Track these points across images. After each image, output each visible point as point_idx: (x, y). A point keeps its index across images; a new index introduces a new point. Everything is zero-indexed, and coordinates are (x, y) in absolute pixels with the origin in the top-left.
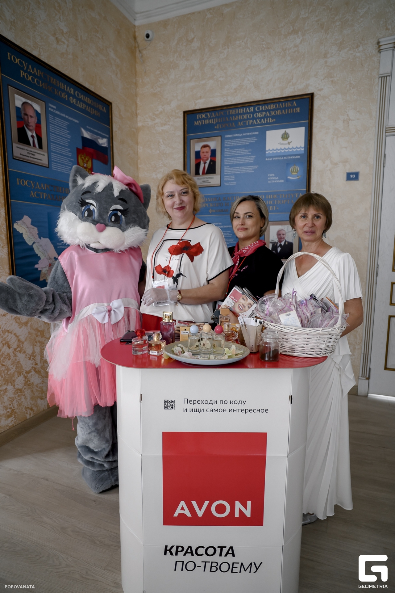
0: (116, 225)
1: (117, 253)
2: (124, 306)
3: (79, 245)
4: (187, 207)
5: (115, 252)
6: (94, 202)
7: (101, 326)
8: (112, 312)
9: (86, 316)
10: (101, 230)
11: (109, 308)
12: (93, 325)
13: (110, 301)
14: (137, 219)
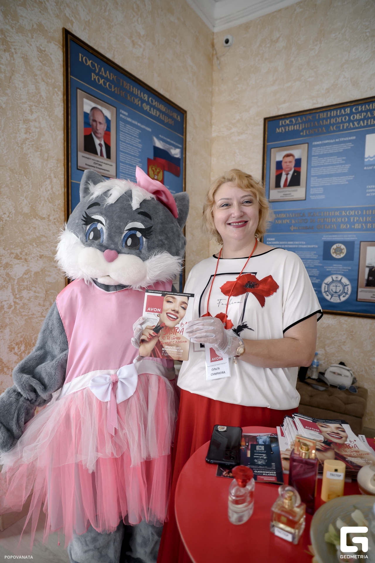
2: (138, 374)
4: (251, 223)
5: (134, 289)
6: (103, 219)
7: (102, 405)
8: (119, 384)
10: (111, 260)
11: (115, 378)
12: (90, 404)
13: (118, 366)
14: (166, 242)
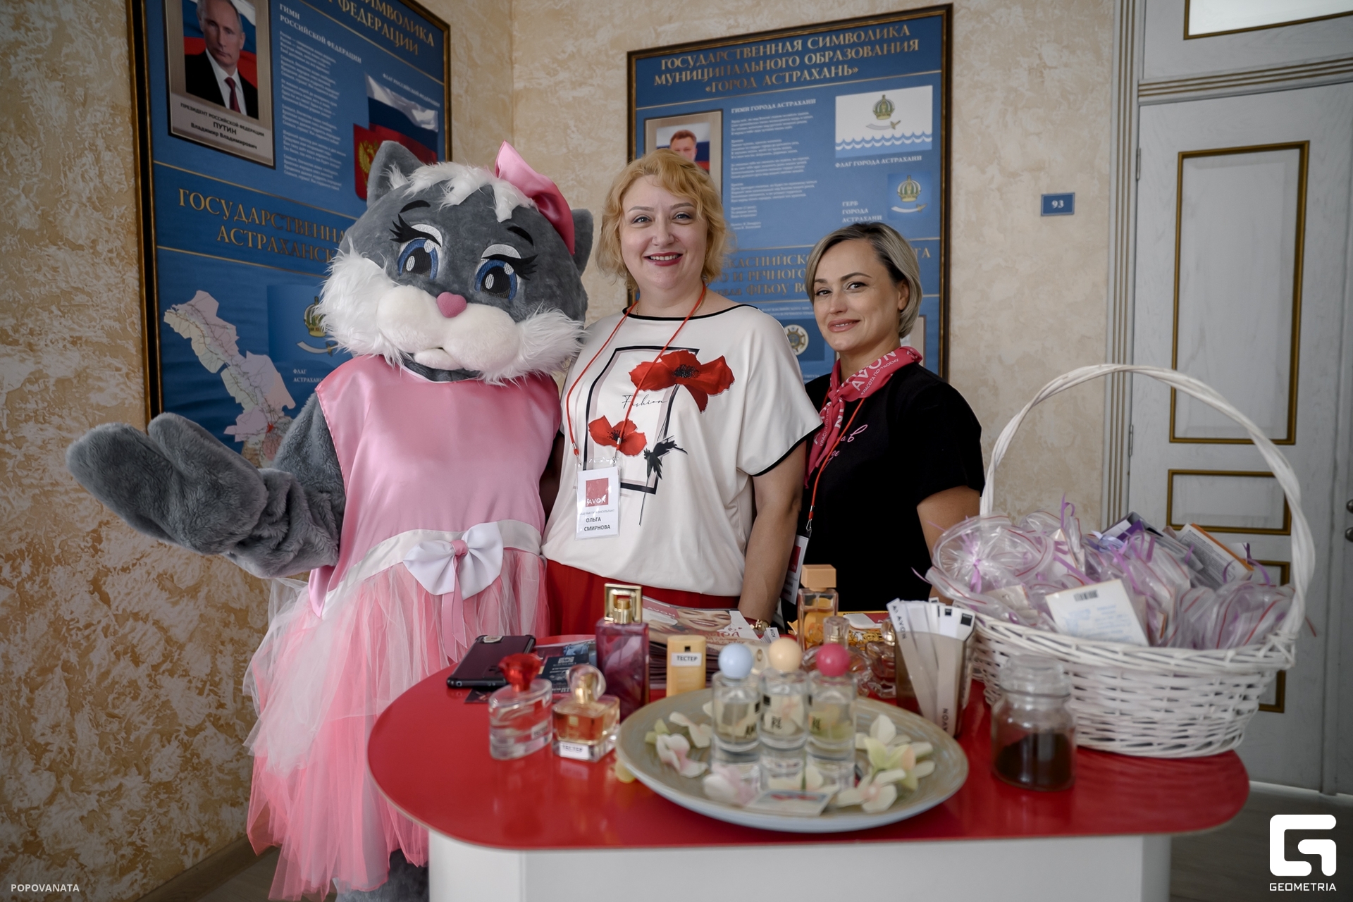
0: (498, 301)
1: (491, 385)
2: (504, 543)
3: (382, 356)
4: (687, 258)
5: (488, 381)
6: (435, 230)
7: (432, 602)
8: (468, 559)
9: (383, 567)
10: (452, 313)
11: (460, 547)
12: (403, 597)
13: (461, 525)
14: (558, 292)
